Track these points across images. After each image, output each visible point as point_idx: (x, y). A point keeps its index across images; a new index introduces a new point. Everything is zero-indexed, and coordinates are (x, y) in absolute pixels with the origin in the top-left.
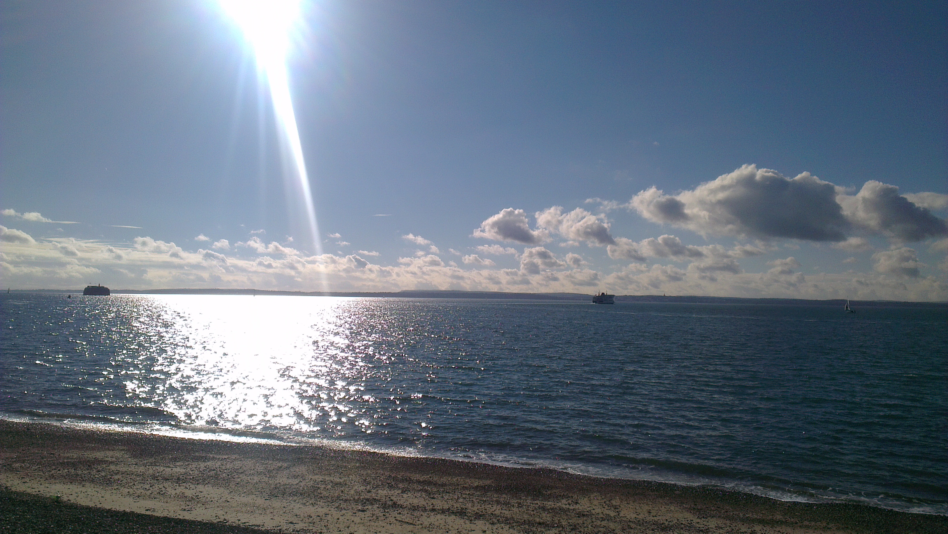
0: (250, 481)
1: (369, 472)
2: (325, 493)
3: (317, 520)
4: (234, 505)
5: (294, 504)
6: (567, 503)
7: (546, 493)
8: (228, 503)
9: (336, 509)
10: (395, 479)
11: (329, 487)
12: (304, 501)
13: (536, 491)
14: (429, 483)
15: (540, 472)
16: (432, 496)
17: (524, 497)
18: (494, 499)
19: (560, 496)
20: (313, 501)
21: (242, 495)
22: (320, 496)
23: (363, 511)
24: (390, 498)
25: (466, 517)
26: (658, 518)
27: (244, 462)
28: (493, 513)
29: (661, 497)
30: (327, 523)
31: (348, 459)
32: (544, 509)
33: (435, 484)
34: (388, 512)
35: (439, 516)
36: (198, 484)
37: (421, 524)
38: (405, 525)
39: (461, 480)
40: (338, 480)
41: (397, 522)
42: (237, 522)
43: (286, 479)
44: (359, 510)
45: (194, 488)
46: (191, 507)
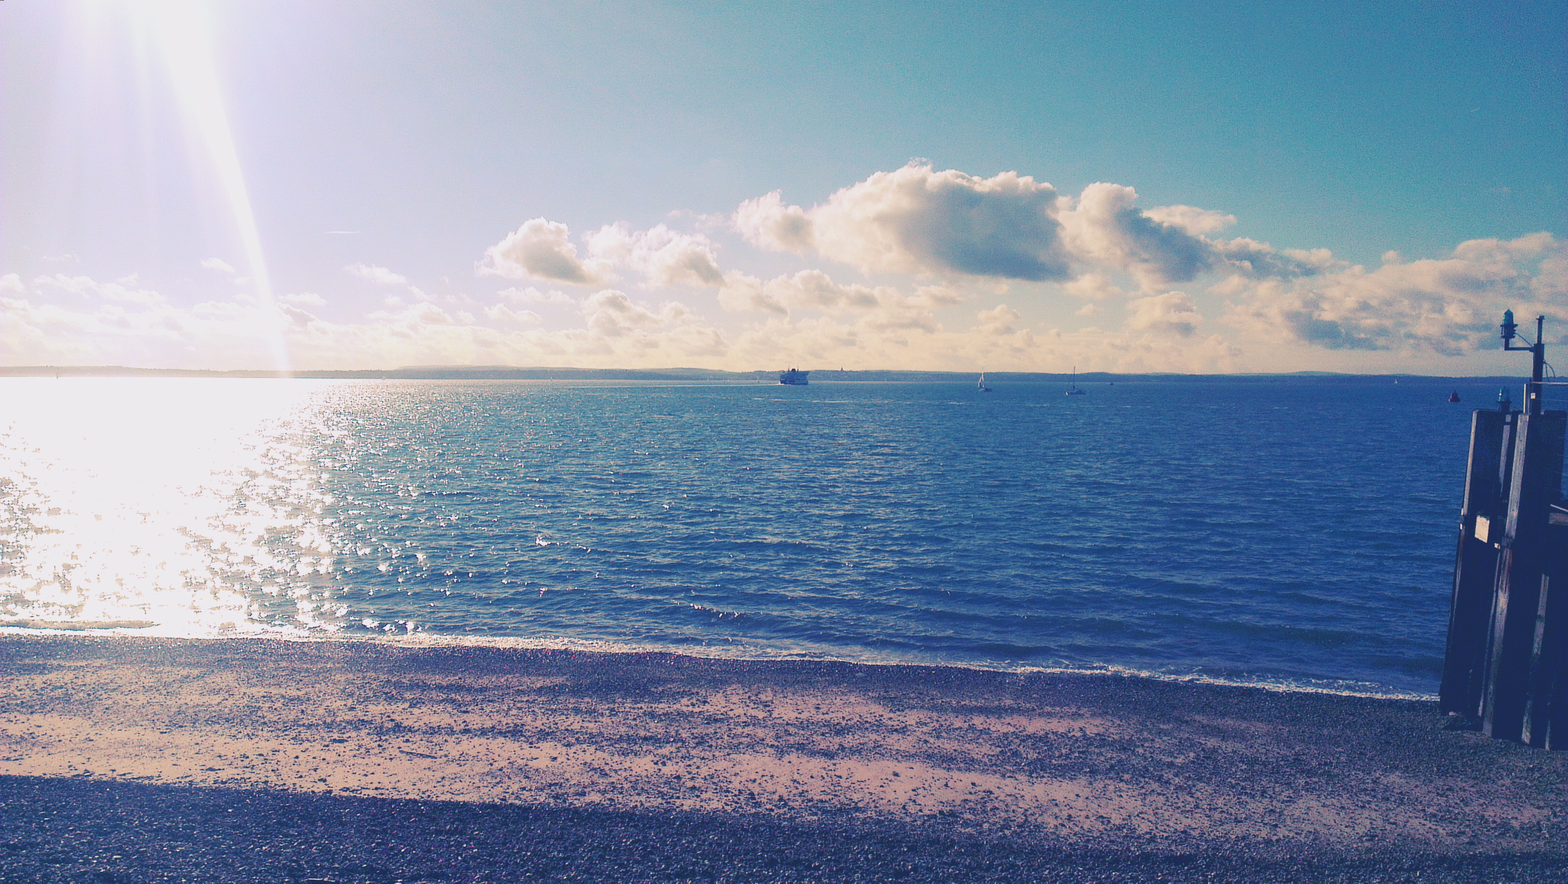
0: (130, 702)
1: (351, 676)
2: (272, 716)
3: (257, 761)
4: (102, 746)
5: (214, 737)
6: (689, 703)
7: (656, 690)
8: (91, 743)
9: (292, 741)
10: (397, 685)
11: (278, 705)
12: (233, 731)
13: (639, 689)
14: (459, 688)
15: (645, 658)
16: (464, 709)
17: (620, 700)
18: (571, 706)
19: (679, 693)
20: (249, 730)
21: (118, 728)
22: (263, 721)
23: (341, 741)
24: (389, 716)
25: (523, 738)
26: (831, 715)
27: (117, 671)
28: (569, 728)
29: (835, 684)
30: (276, 766)
31: (311, 657)
32: (652, 715)
33: (469, 690)
34: (386, 740)
35: (476, 741)
36: (32, 713)
37: (446, 756)
38: (416, 760)
39: (512, 679)
40: (294, 693)
41: (403, 756)
42: (110, 774)
43: (198, 697)
44: (335, 741)
45: (25, 721)
46: (20, 753)
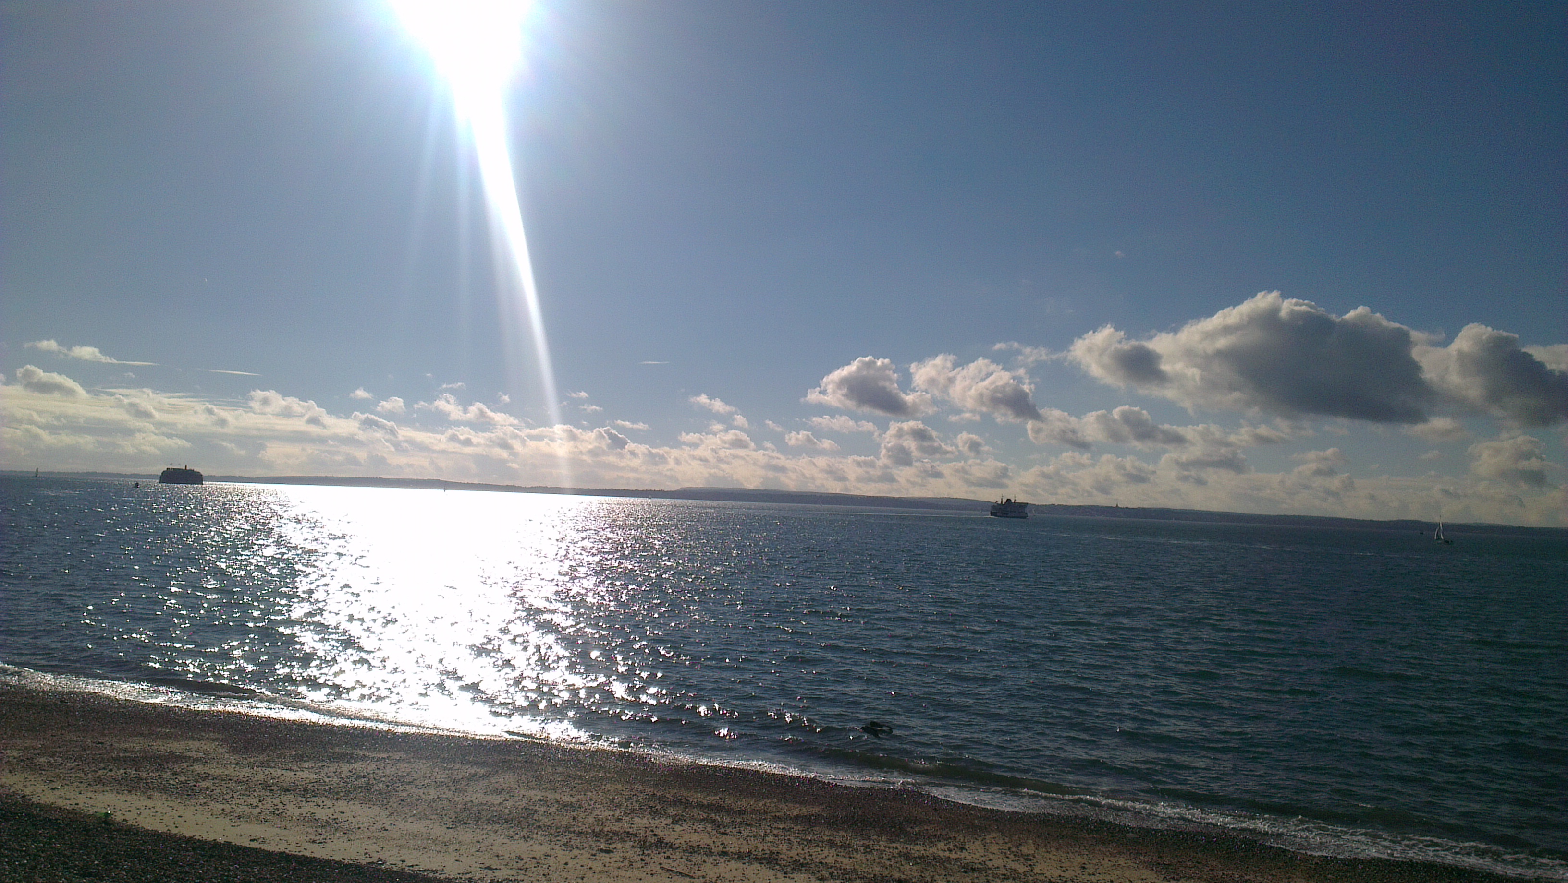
0: (423, 796)
1: (620, 786)
2: (546, 820)
3: (531, 864)
4: (395, 837)
5: (493, 836)
6: (946, 848)
7: (911, 831)
8: (386, 833)
9: (563, 847)
10: (662, 799)
11: (553, 810)
12: (511, 832)
13: (895, 827)
14: (719, 809)
16: (722, 830)
17: (875, 837)
18: (826, 838)
19: (935, 835)
20: (525, 833)
21: (410, 820)
22: (538, 824)
23: (608, 852)
24: (652, 831)
25: (777, 867)
27: (414, 765)
28: (823, 861)
29: (1103, 843)
30: (547, 871)
31: (586, 764)
32: (908, 857)
33: (729, 811)
34: (649, 855)
35: (733, 864)
36: (337, 799)
37: (703, 877)
39: (770, 804)
40: (567, 799)
41: (663, 872)
42: (400, 864)
43: (483, 795)
44: (602, 850)
45: (331, 806)
46: (325, 837)
